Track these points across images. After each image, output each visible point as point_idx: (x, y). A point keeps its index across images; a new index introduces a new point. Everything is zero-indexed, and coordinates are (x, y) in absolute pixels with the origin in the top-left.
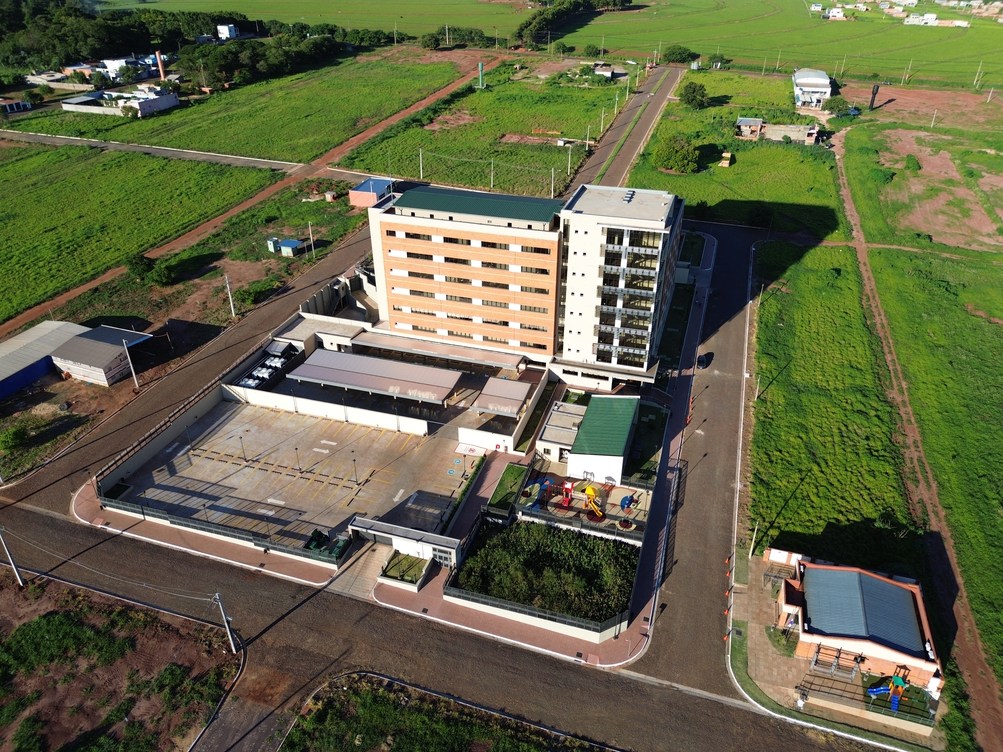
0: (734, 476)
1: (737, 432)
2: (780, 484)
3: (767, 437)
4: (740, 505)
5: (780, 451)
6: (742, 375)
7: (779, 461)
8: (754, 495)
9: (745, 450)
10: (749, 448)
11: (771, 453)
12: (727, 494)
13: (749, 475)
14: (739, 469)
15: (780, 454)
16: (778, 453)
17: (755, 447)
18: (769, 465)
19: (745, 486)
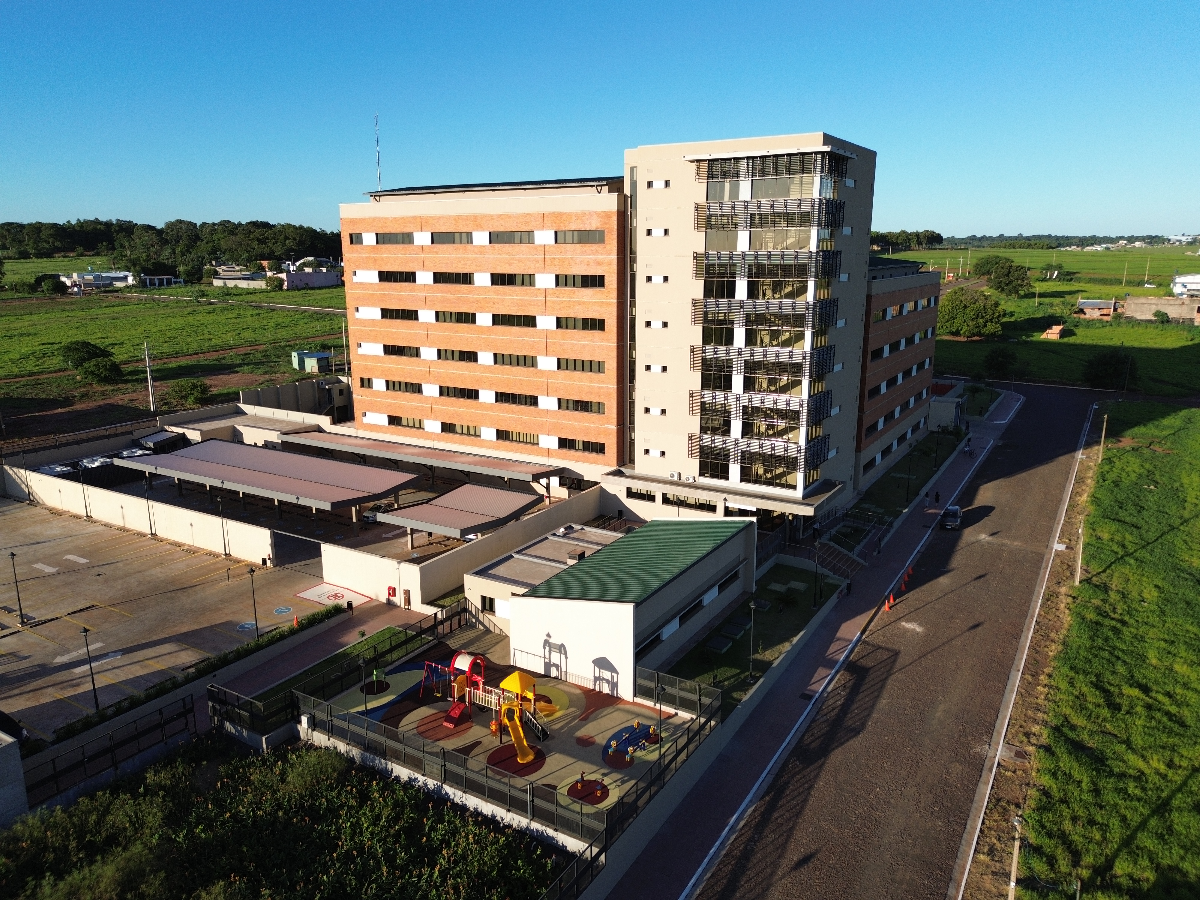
0: (990, 729)
1: (1017, 635)
2: (1142, 765)
3: (1106, 654)
4: (996, 801)
5: (1145, 689)
6: (1047, 546)
7: (1139, 709)
8: (1046, 781)
9: (1035, 675)
10: (1047, 670)
11: (1115, 690)
12: (957, 768)
13: (1035, 729)
14: (1008, 711)
15: (1142, 696)
16: (1135, 692)
17: (1065, 670)
18: (1105, 712)
19: (1021, 755)
